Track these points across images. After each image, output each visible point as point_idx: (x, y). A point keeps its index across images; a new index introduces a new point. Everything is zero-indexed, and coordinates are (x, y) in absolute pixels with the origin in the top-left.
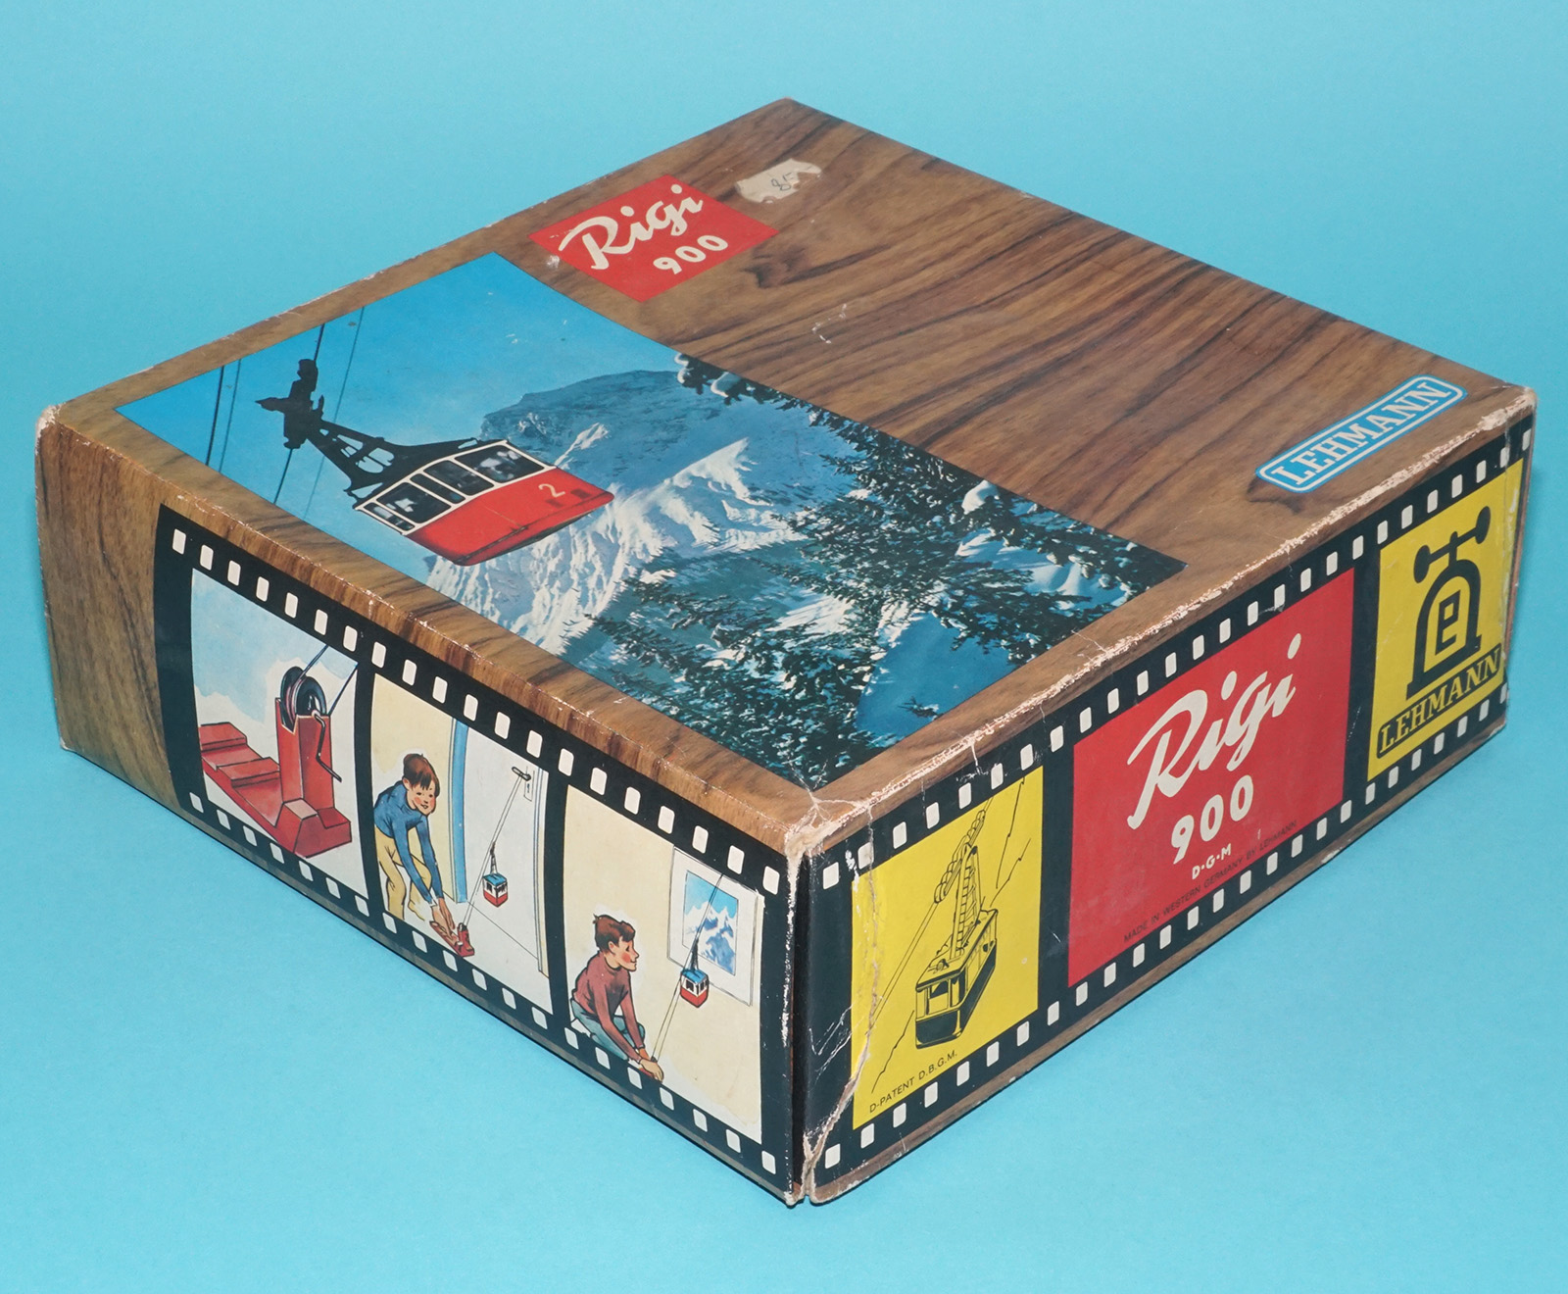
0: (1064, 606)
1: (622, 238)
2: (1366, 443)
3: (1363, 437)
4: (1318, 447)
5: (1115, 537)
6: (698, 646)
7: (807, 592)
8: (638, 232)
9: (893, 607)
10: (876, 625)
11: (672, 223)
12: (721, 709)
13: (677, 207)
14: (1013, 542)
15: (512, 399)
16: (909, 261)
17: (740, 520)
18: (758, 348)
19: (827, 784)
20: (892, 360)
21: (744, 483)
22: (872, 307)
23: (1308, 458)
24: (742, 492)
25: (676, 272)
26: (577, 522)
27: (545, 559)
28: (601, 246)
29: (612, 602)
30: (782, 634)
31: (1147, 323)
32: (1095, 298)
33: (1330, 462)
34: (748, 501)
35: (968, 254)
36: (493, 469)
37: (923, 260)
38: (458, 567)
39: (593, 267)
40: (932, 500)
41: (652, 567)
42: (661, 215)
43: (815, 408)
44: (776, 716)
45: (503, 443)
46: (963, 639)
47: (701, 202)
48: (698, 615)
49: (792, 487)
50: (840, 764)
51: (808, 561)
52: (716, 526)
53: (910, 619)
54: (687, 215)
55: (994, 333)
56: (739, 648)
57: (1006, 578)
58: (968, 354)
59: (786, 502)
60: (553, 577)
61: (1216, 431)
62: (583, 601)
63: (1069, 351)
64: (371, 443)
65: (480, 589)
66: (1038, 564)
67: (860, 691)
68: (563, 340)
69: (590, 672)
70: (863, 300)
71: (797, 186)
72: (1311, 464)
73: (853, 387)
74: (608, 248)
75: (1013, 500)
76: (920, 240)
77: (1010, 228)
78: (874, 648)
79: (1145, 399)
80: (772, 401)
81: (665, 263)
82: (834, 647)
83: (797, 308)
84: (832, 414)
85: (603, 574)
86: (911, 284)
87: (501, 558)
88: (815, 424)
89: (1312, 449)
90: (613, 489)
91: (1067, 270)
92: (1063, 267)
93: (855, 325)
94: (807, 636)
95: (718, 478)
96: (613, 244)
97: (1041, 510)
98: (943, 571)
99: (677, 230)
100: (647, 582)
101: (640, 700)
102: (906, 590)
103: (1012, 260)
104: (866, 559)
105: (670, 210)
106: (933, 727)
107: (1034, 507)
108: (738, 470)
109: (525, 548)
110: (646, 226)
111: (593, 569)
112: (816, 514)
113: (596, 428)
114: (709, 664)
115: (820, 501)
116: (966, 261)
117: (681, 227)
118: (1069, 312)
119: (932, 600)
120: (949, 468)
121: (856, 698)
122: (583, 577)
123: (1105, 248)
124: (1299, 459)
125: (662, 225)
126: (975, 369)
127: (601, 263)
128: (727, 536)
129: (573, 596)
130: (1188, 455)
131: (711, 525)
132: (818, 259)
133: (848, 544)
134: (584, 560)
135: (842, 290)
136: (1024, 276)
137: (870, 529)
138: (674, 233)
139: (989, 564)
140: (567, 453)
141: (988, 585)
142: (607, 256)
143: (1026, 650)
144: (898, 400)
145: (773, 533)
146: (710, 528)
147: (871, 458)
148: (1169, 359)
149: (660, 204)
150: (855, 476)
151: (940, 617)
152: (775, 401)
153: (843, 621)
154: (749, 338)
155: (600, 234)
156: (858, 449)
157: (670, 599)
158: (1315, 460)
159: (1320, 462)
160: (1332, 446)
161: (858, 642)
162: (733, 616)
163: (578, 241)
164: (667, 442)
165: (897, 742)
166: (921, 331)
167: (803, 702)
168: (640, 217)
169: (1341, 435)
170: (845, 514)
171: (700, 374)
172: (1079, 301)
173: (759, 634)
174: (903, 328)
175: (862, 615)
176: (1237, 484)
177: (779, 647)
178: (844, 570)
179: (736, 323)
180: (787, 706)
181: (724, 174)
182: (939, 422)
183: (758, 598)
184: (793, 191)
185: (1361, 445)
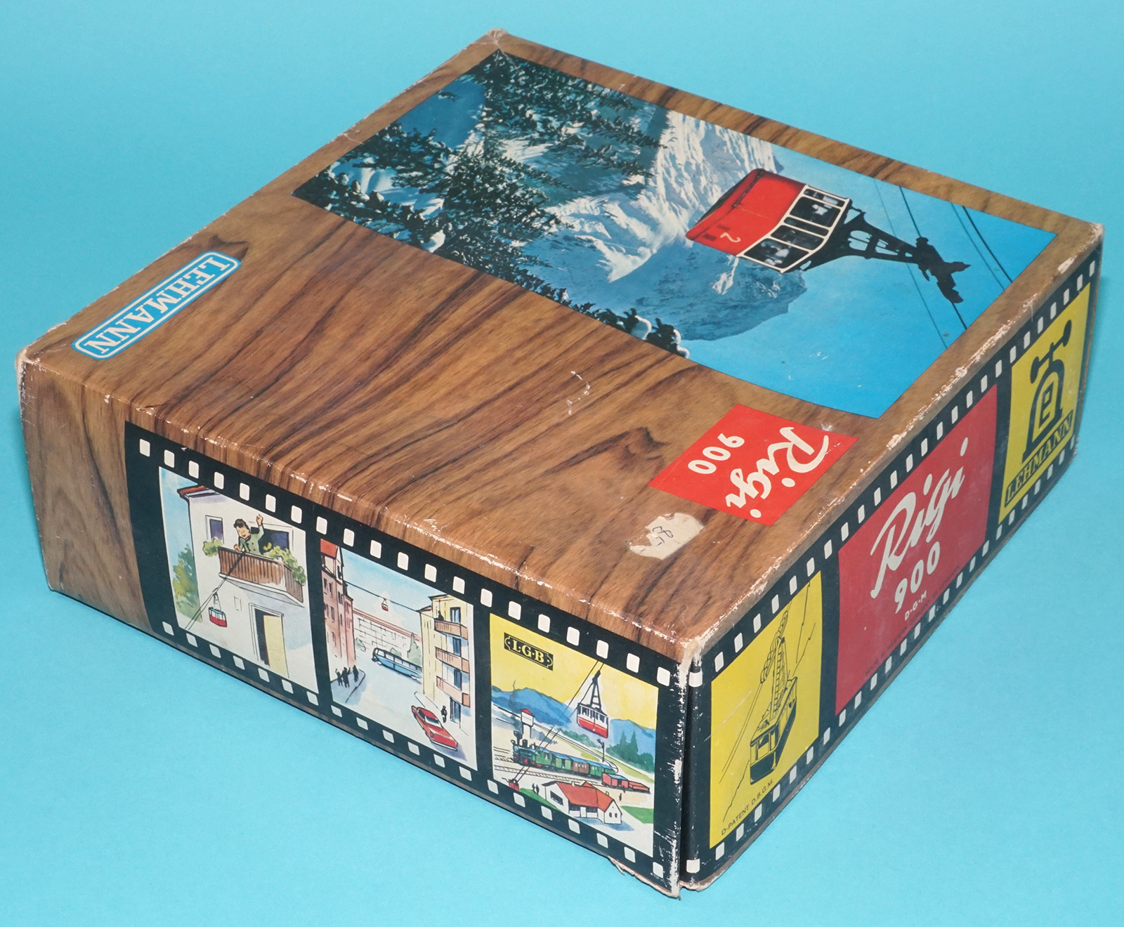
0: (370, 160)
1: (780, 457)
2: (158, 295)
3: (159, 300)
4: (193, 288)
5: (339, 215)
6: (591, 135)
7: (533, 166)
8: (768, 465)
9: (477, 152)
10: (485, 143)
11: (745, 480)
12: (564, 96)
13: (747, 496)
14: (406, 209)
15: (795, 306)
16: (526, 458)
17: (594, 222)
18: (628, 364)
19: (493, 54)
20: (519, 354)
21: (600, 252)
22: (547, 412)
23: (202, 279)
24: (600, 245)
25: (722, 435)
26: (702, 215)
27: (710, 185)
28: (794, 446)
29: (655, 160)
30: (543, 142)
31: (319, 404)
32: (363, 425)
33: (187, 276)
34: (594, 239)
35: (476, 465)
36: (778, 249)
37: (514, 460)
38: (760, 167)
39: (793, 428)
40: (466, 239)
41: (638, 188)
42: (758, 486)
43: (566, 304)
44: (532, 95)
45: (783, 270)
46: (430, 136)
47: (729, 505)
48: (598, 155)
49: (565, 248)
50: (488, 66)
51: (539, 189)
52: (609, 217)
53: (465, 146)
54: (736, 491)
55: (443, 391)
56: (566, 134)
57: (409, 180)
58: (461, 365)
59: (567, 238)
60: (698, 172)
61: (267, 299)
62: (673, 158)
63: (381, 375)
64: (870, 253)
65: (738, 151)
66: (390, 192)
67: (487, 107)
68: (783, 362)
69: (647, 103)
70: (555, 420)
71: (647, 532)
72: (201, 274)
73: (543, 324)
74: (789, 446)
75: (410, 240)
76: (521, 477)
77: (442, 485)
78: (483, 130)
79: (319, 329)
80: (600, 311)
81: (734, 442)
82: (508, 132)
83: (608, 410)
84: (552, 298)
85: (669, 179)
86: (520, 437)
87: (738, 181)
88: (562, 291)
89: (198, 286)
90: (690, 243)
91: (387, 448)
92: (391, 451)
93: (556, 392)
94: (526, 139)
95: (620, 255)
96: (786, 450)
97: (391, 235)
98: (449, 184)
99: (737, 474)
100: (638, 176)
101: (611, 90)
102: (471, 164)
103: (437, 458)
104: (503, 192)
105: (754, 493)
106: (440, 86)
107: (395, 236)
108: (608, 261)
109: (726, 191)
110: (766, 472)
111: (677, 182)
112: (544, 230)
113: (723, 290)
114: (581, 124)
115: (544, 239)
116: (476, 459)
117: (736, 477)
118: (385, 413)
119: (453, 158)
120: (459, 259)
121: (488, 103)
122: (680, 176)
123: (354, 467)
124: (208, 277)
125: (753, 477)
126: (452, 349)
127: (786, 432)
128: (598, 208)
129: (681, 160)
130: (289, 273)
131: (612, 217)
132: (604, 459)
133: (517, 206)
134: (685, 187)
135: (575, 430)
136: (425, 445)
137: (505, 220)
138: (739, 471)
139: (422, 191)
140: (734, 269)
141: (420, 174)
142: (785, 440)
143: (391, 132)
144: (505, 312)
145: (569, 213)
146: (612, 215)
147: (516, 265)
148: (301, 371)
149: (764, 496)
150: (524, 254)
151: (446, 148)
152: (598, 311)
153: (506, 146)
154: (638, 375)
155: (802, 457)
156: (526, 271)
157: (620, 165)
158: (197, 278)
159: (194, 275)
160: (183, 290)
161: (494, 134)
162: (576, 155)
163: (817, 446)
164: (665, 281)
165: (459, 78)
166: (502, 389)
167: (519, 102)
168: (776, 480)
169: (175, 301)
170: (524, 231)
171: (663, 337)
172: (376, 423)
173: (557, 143)
174: (517, 391)
175: (495, 149)
176: (255, 254)
177: (541, 134)
178: (514, 181)
179: (654, 390)
180: (528, 101)
181: (719, 537)
182: (471, 294)
183: (565, 165)
184: (650, 527)
185: (162, 293)
